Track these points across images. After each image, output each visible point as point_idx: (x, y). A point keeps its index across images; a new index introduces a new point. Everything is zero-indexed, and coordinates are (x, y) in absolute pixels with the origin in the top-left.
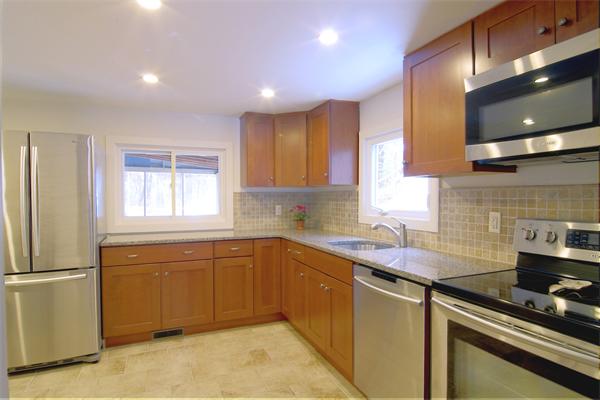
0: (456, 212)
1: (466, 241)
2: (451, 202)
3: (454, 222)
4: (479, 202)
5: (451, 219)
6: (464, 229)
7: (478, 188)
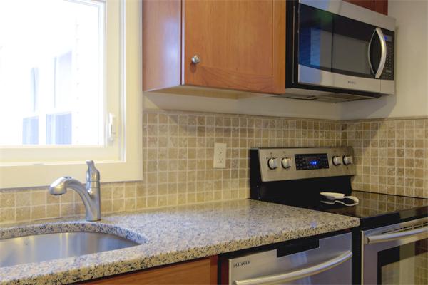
0: (170, 145)
1: (184, 185)
2: (163, 130)
3: (168, 160)
4: (201, 130)
5: (162, 156)
6: (181, 168)
7: (201, 112)
